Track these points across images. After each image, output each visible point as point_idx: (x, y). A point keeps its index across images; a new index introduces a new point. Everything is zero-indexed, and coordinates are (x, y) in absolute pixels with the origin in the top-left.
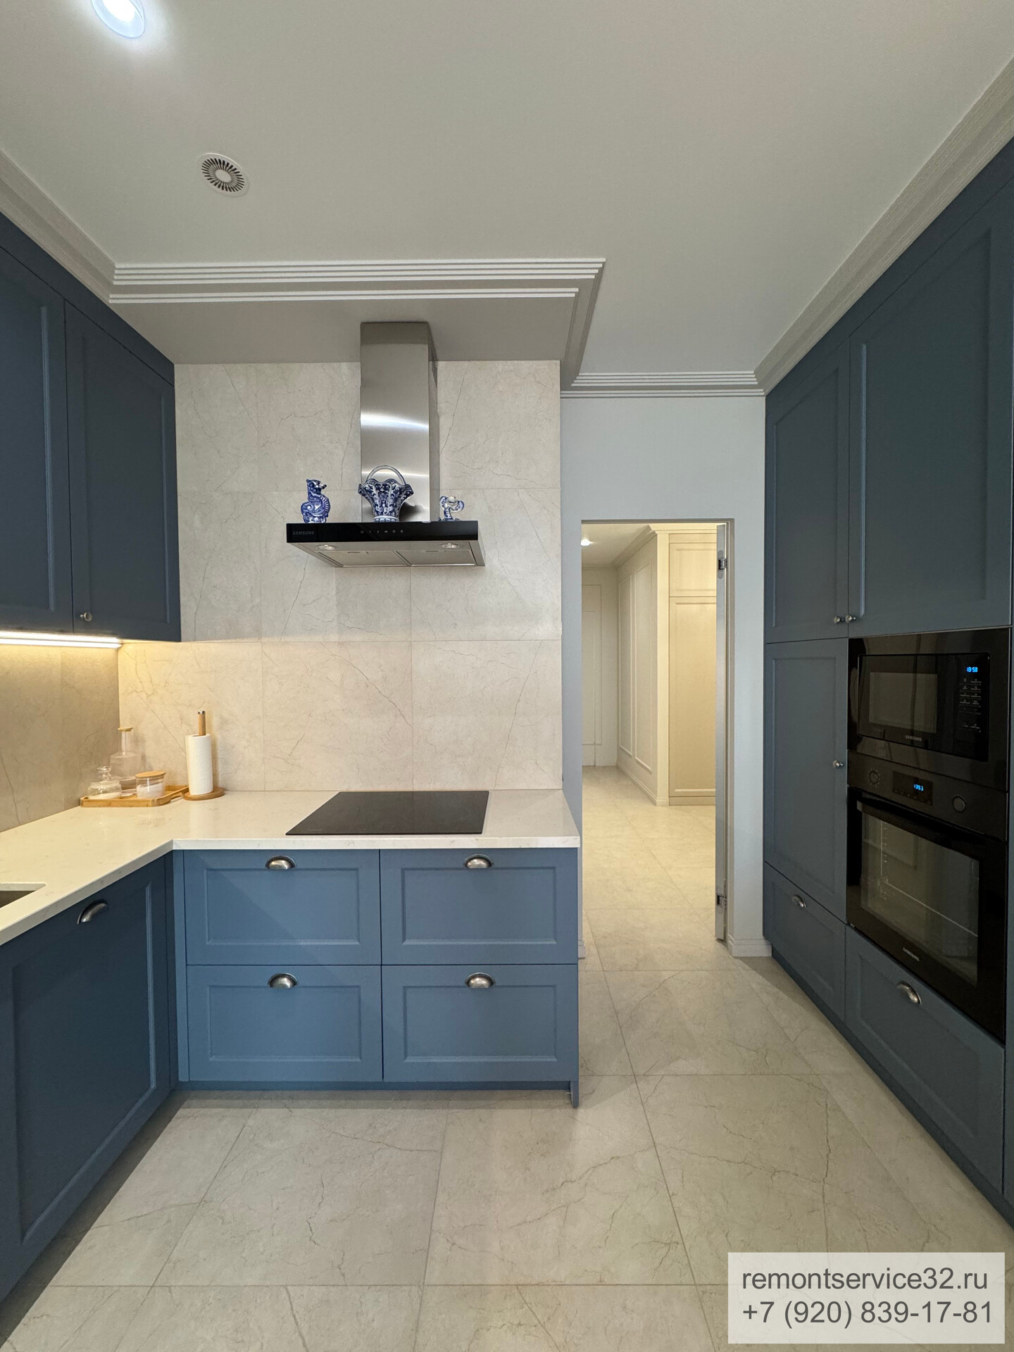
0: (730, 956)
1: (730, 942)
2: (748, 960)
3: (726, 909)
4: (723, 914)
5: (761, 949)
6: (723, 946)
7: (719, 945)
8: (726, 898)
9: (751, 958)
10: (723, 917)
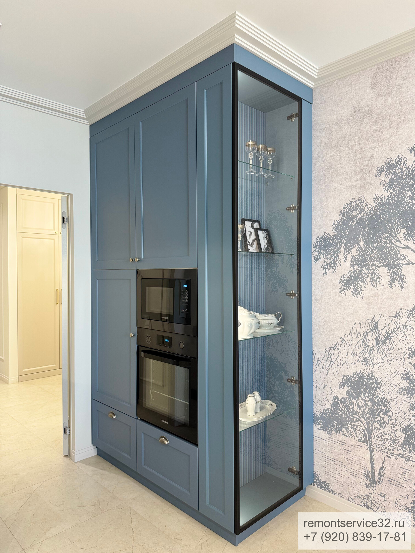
0: (73, 463)
1: (73, 454)
2: (84, 461)
3: (70, 435)
4: (68, 439)
5: (92, 452)
6: (69, 459)
7: (66, 459)
8: (70, 428)
9: (86, 459)
10: (68, 441)
